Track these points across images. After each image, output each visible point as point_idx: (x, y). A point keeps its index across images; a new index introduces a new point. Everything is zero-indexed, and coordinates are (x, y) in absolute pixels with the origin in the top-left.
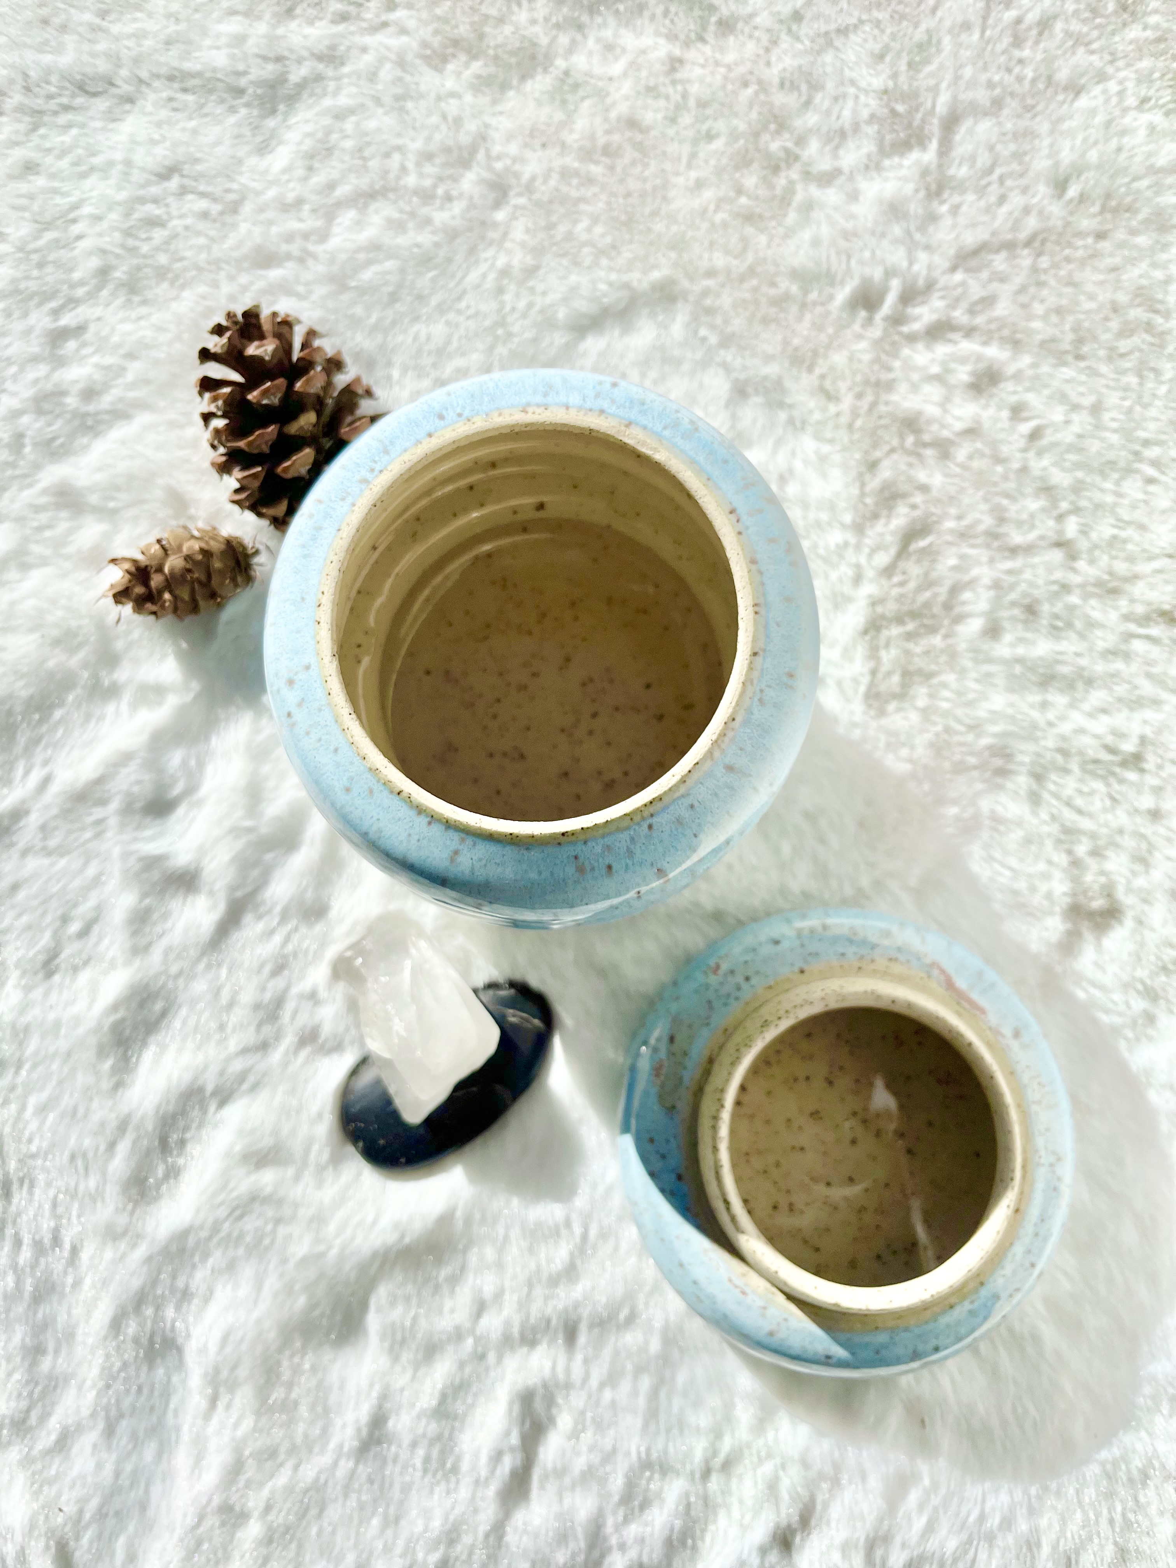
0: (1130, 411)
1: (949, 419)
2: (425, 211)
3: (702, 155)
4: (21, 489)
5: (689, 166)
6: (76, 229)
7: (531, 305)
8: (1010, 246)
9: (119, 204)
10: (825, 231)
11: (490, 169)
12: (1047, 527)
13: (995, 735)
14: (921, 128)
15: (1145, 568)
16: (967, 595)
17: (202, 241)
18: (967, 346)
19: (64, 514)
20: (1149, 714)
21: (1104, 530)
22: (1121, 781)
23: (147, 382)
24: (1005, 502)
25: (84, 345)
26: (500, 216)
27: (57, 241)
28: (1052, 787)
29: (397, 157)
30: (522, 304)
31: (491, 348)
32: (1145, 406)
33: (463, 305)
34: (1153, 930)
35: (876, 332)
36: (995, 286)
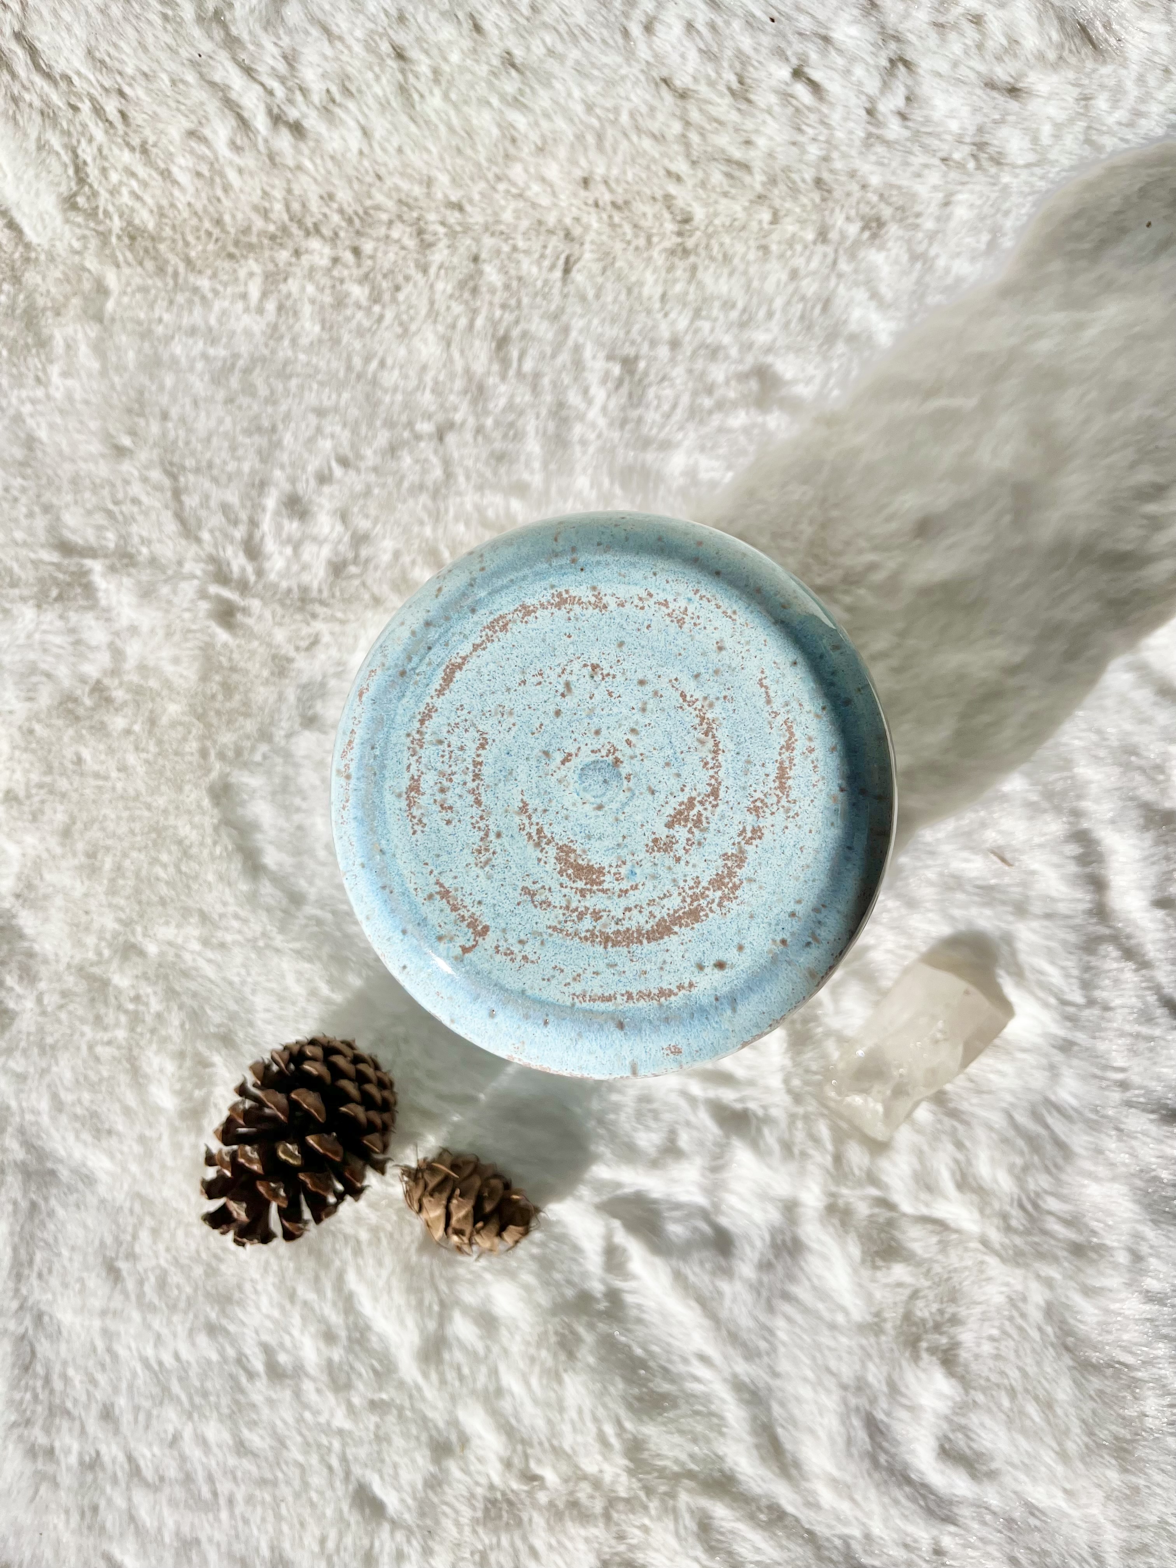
0: (322, 384)
1: (335, 535)
2: (148, 1019)
3: (96, 767)
4: (423, 1399)
5: (106, 778)
6: (168, 1360)
7: (236, 916)
8: (177, 494)
9: (144, 1319)
10: (166, 653)
11: (109, 961)
12: (426, 448)
13: (612, 483)
14: (73, 573)
15: (459, 365)
16: (490, 513)
17: (180, 1233)
18: (266, 524)
19: (446, 1356)
20: (588, 353)
21: (427, 399)
22: (646, 373)
23: (317, 1279)
24: (406, 484)
25: (282, 1345)
26: (152, 949)
27: (180, 1379)
28: (654, 431)
29: (99, 1050)
30: (235, 924)
31: (277, 950)
32: (317, 370)
33: (236, 979)
34: (774, 340)
35: (255, 604)
36: (213, 503)
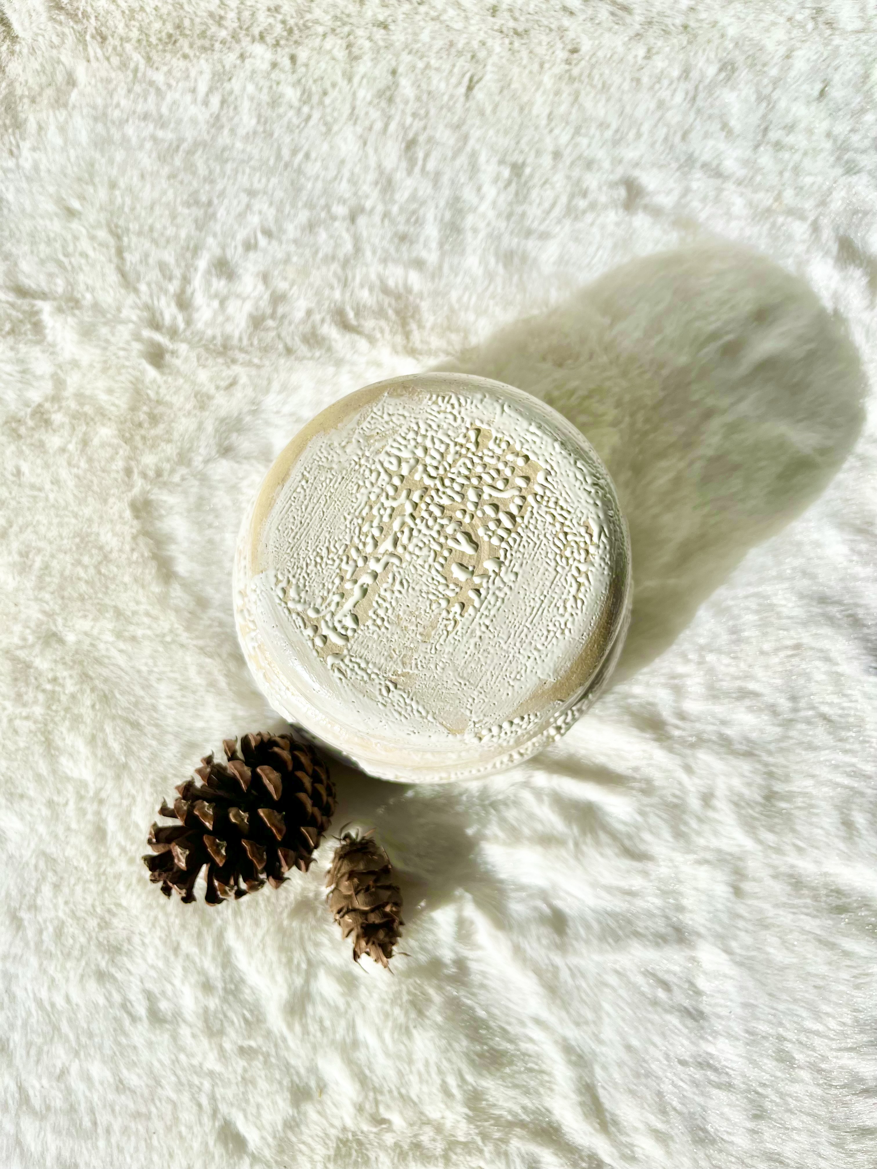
0: (254, 169)
1: (256, 293)
2: (63, 698)
3: (33, 480)
4: (288, 1048)
5: (40, 490)
6: (60, 1002)
7: (147, 614)
8: (120, 252)
9: (41, 965)
10: (102, 383)
11: (32, 646)
12: (340, 227)
14: (24, 312)
15: (372, 161)
16: (391, 283)
17: (79, 889)
18: (197, 281)
19: (310, 1009)
20: (483, 158)
21: (343, 188)
22: (531, 176)
23: (200, 934)
24: (320, 255)
25: (163, 993)
26: (71, 638)
27: (70, 1021)
28: (536, 223)
29: (17, 722)
30: (146, 620)
31: (182, 646)
32: (250, 158)
33: (144, 669)
34: (642, 157)
35: (183, 348)
36: (151, 261)
